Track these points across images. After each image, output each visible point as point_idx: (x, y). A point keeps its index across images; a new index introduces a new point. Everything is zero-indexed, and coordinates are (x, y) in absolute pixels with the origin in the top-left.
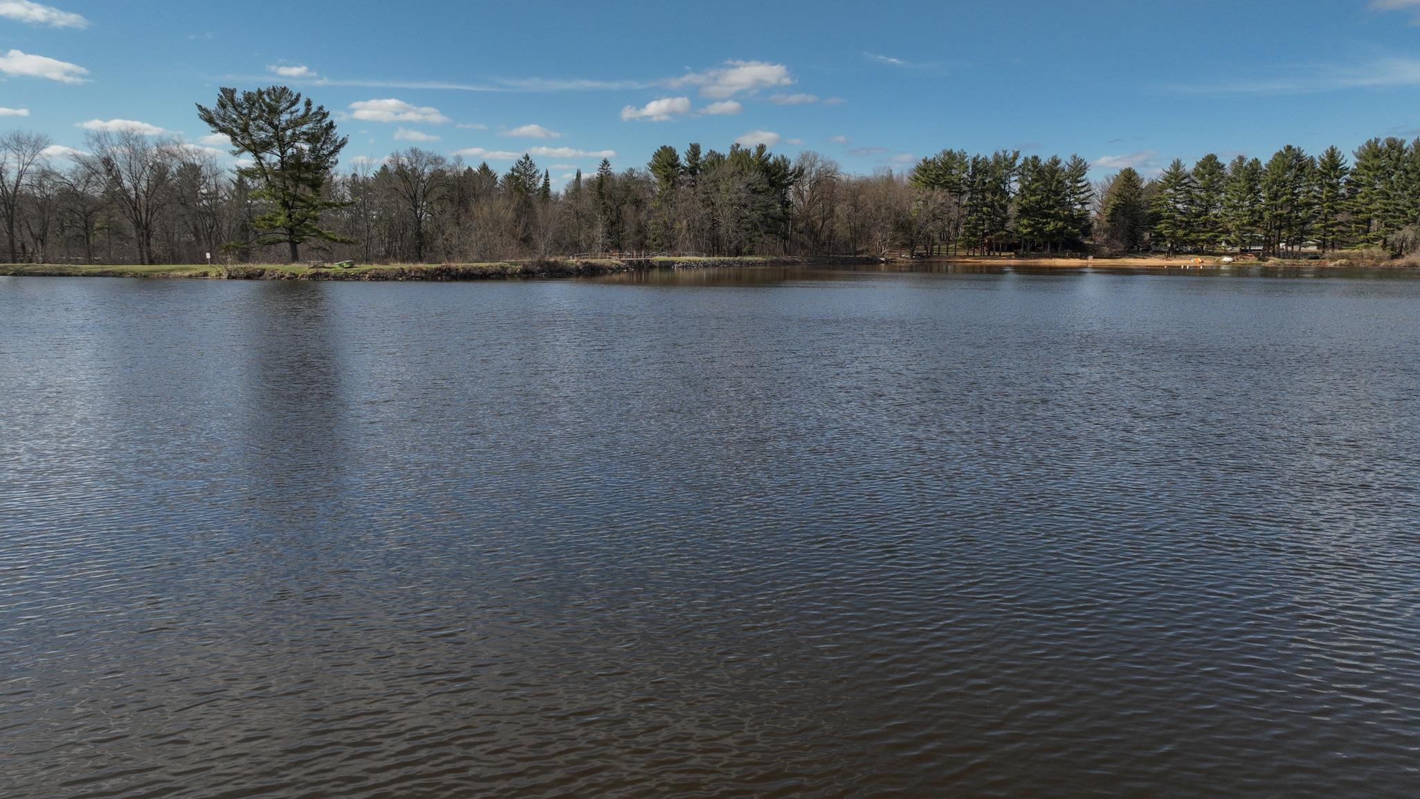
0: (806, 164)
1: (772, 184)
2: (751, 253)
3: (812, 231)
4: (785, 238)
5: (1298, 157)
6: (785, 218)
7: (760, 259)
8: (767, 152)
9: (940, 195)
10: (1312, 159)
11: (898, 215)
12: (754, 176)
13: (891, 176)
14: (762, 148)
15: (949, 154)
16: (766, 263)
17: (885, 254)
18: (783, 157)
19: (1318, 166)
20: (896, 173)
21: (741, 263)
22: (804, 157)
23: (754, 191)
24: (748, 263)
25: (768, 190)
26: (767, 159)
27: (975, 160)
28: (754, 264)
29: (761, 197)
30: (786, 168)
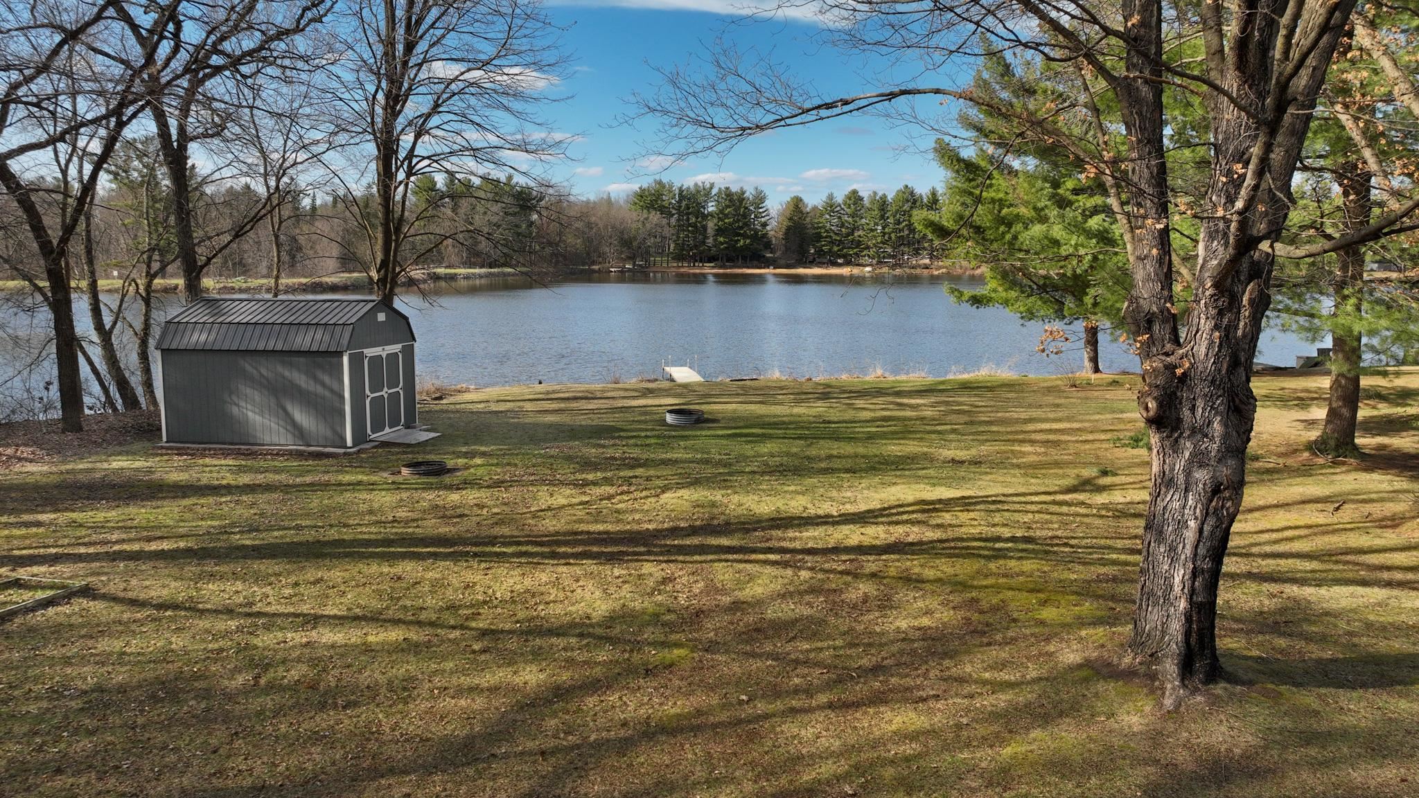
0: (544, 190)
1: (521, 207)
2: (505, 265)
5: (912, 193)
6: (530, 235)
7: (513, 270)
8: (513, 182)
10: (921, 196)
14: (509, 179)
15: (660, 183)
16: (518, 274)
18: (527, 185)
19: (925, 200)
22: (542, 184)
23: (507, 214)
25: (518, 212)
26: (514, 187)
27: (681, 190)
29: (513, 218)
30: (530, 194)
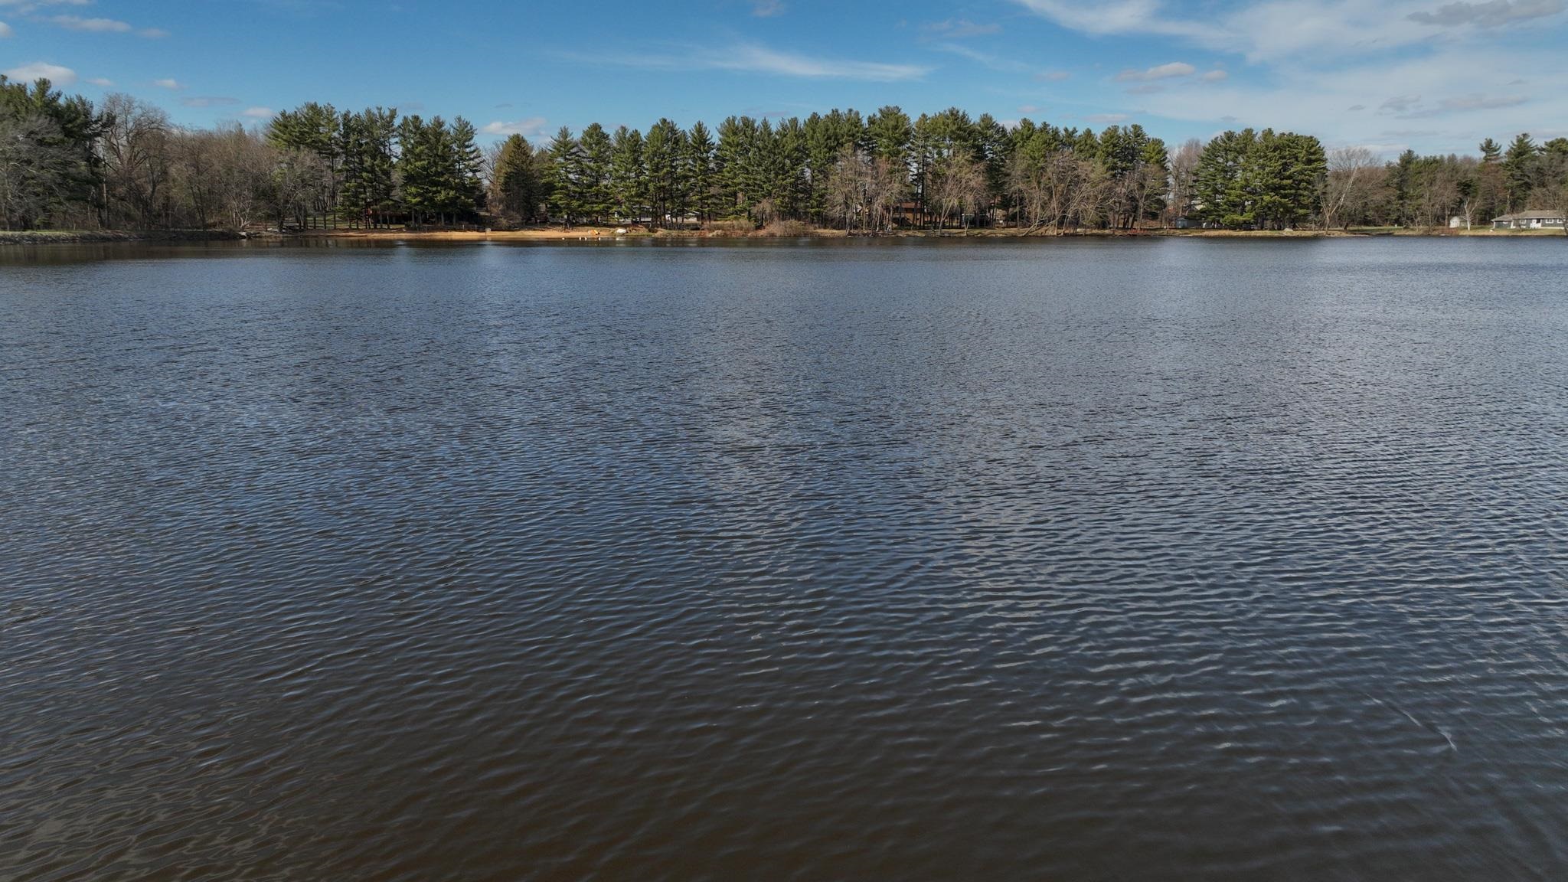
0: (117, 110)
1: (69, 133)
2: (47, 226)
3: (136, 196)
4: (100, 206)
5: (673, 130)
6: (96, 180)
7: (64, 234)
8: (52, 91)
9: (307, 158)
10: (684, 134)
11: (256, 179)
12: (39, 122)
13: (241, 130)
14: (44, 85)
15: (314, 108)
16: (73, 239)
17: (245, 227)
18: (80, 98)
19: (690, 140)
20: (247, 129)
21: (34, 239)
22: (114, 101)
23: (41, 142)
24: (45, 240)
25: (63, 141)
26: (54, 100)
27: (346, 116)
28: (56, 240)
29: (53, 151)
30: (87, 113)
